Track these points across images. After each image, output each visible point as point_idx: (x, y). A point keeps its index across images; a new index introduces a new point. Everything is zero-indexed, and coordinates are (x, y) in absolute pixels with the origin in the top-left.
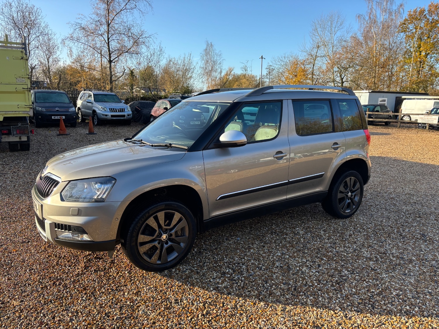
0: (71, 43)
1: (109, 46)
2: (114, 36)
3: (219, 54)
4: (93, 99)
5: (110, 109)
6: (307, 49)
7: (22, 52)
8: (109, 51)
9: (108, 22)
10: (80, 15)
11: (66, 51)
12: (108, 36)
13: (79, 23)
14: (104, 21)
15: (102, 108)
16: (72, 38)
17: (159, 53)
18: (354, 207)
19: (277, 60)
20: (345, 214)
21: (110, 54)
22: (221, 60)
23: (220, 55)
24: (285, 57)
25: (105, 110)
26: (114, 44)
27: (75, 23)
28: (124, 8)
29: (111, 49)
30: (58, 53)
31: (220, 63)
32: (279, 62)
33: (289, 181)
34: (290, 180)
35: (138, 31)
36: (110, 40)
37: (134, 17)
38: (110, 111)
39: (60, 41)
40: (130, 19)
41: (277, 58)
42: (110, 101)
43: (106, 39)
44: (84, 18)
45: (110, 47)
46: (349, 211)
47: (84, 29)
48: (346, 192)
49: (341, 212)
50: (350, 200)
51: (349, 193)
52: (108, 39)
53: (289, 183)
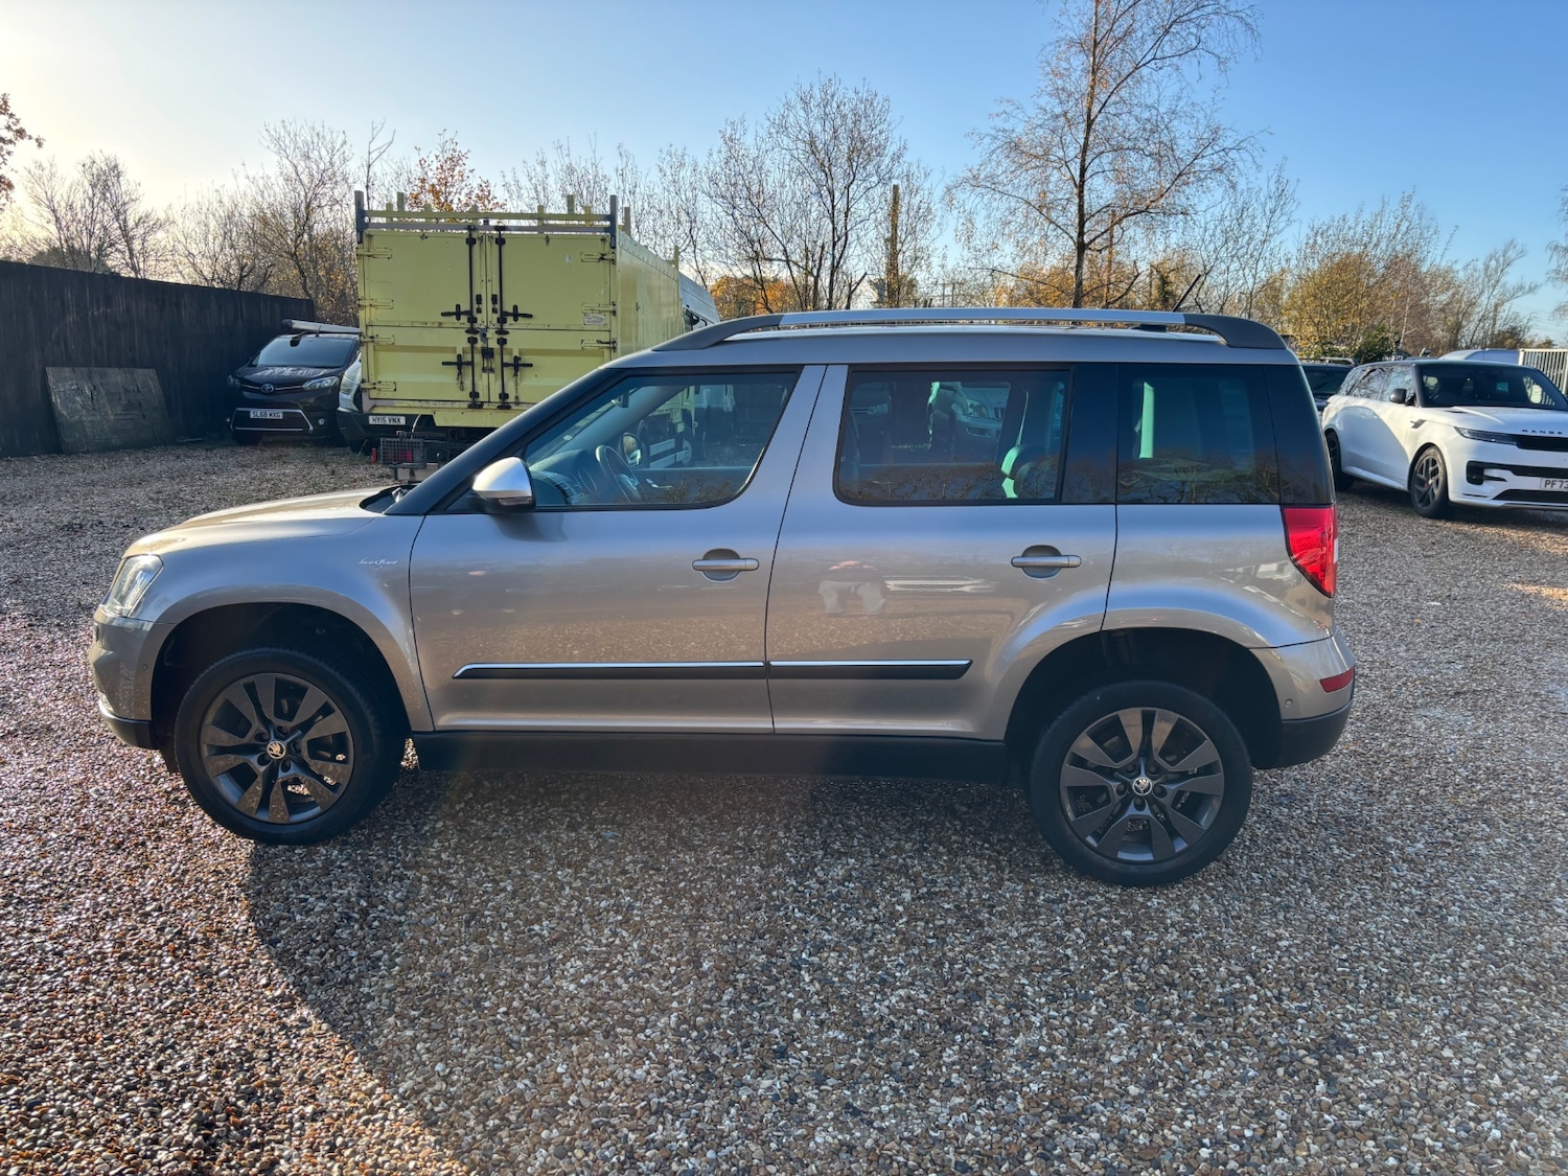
0: (973, 196)
1: (1081, 195)
2: (1101, 163)
7: (603, 240)
8: (1081, 207)
9: (1089, 116)
10: (1005, 103)
11: (953, 221)
13: (1004, 131)
14: (1077, 111)
15: (972, 406)
16: (974, 181)
17: (1270, 205)
18: (1180, 846)
20: (1115, 866)
21: (1082, 224)
27: (993, 132)
28: (1148, 58)
29: (1086, 205)
30: (934, 231)
33: (767, 664)
34: (773, 663)
35: (1201, 128)
36: (1087, 175)
37: (1184, 84)
39: (939, 192)
40: (1171, 88)
43: (1077, 173)
44: (1015, 112)
45: (1086, 197)
46: (1149, 857)
47: (1017, 146)
48: (1120, 771)
49: (1086, 849)
50: (1147, 812)
51: (1139, 774)
52: (1083, 170)
53: (768, 672)
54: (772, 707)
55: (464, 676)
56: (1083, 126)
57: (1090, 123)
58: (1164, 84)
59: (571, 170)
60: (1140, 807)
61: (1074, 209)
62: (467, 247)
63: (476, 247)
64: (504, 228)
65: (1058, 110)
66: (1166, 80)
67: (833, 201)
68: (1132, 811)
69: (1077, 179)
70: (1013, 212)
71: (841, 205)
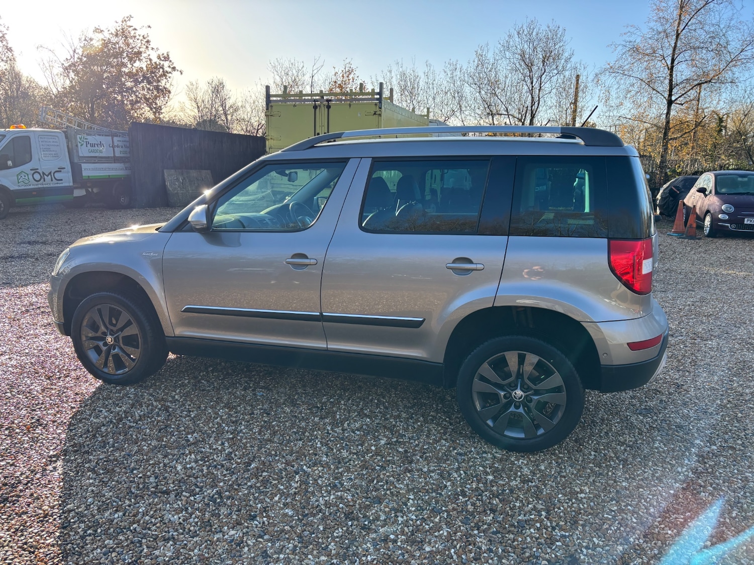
0: (610, 78)
1: (671, 75)
7: (376, 104)
8: (671, 81)
9: (677, 32)
10: (630, 28)
11: (598, 92)
12: (674, 54)
13: (630, 42)
14: (671, 29)
16: (612, 70)
18: (540, 431)
27: (623, 43)
29: (674, 80)
30: (588, 97)
34: (324, 314)
36: (676, 62)
39: (591, 77)
44: (636, 31)
47: (637, 50)
48: (506, 385)
49: (486, 427)
50: (521, 410)
51: (516, 389)
52: (673, 61)
53: (321, 318)
54: (326, 336)
55: (184, 311)
56: (674, 37)
57: (678, 35)
58: (723, 12)
59: (403, 74)
60: (517, 407)
61: (667, 82)
62: (314, 110)
63: (318, 110)
64: (330, 100)
65: (660, 29)
66: (724, 9)
67: (532, 83)
68: (512, 409)
69: (670, 66)
70: (633, 85)
71: (537, 86)
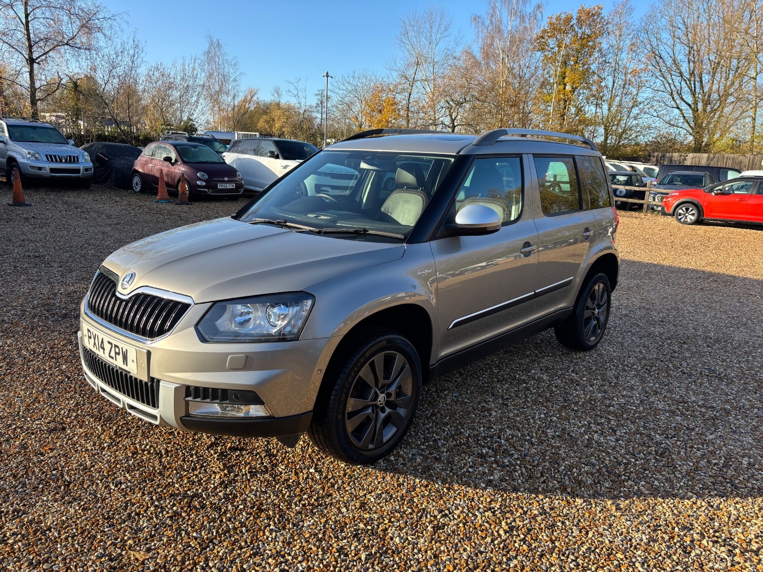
2: (38, 12)
3: (233, 63)
4: (7, 134)
5: (46, 156)
6: (400, 65)
8: (29, 39)
12: (26, 9)
18: (600, 331)
19: (341, 80)
20: (590, 344)
21: (30, 47)
22: (237, 75)
23: (235, 64)
24: (353, 77)
25: (36, 158)
26: (38, 27)
29: (32, 36)
31: (235, 80)
32: (344, 85)
33: (535, 292)
36: (29, 19)
38: (48, 159)
41: (340, 78)
42: (45, 141)
43: (23, 16)
45: (31, 31)
46: (594, 338)
48: (593, 308)
50: (596, 321)
51: (596, 309)
52: (27, 17)
53: (535, 296)
55: (452, 328)
61: (25, 37)
68: (594, 323)
